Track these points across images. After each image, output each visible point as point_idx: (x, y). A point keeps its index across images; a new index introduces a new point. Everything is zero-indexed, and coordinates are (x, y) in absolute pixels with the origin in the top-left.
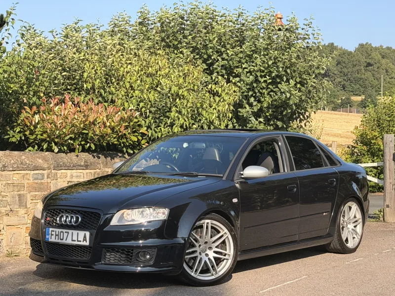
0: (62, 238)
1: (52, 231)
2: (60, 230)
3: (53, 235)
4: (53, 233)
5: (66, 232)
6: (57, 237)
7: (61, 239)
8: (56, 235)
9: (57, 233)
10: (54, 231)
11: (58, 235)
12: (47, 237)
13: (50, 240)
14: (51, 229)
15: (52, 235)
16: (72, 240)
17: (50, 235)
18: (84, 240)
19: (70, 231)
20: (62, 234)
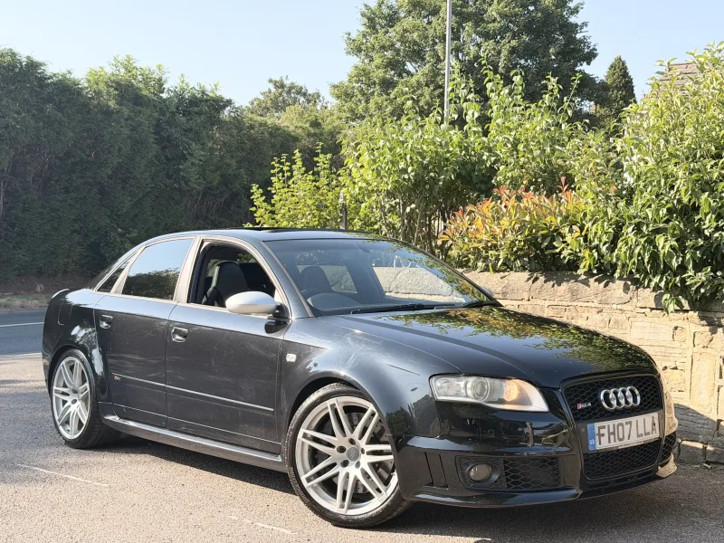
0: (621, 436)
1: (600, 428)
2: (616, 422)
3: (603, 435)
4: (602, 431)
5: (627, 423)
6: (612, 437)
7: (620, 440)
8: (610, 434)
9: (611, 430)
10: (604, 427)
11: (614, 433)
12: (591, 442)
13: (598, 447)
14: (597, 425)
15: (601, 435)
16: (638, 436)
17: (597, 437)
18: (653, 430)
19: (633, 419)
20: (620, 428)
